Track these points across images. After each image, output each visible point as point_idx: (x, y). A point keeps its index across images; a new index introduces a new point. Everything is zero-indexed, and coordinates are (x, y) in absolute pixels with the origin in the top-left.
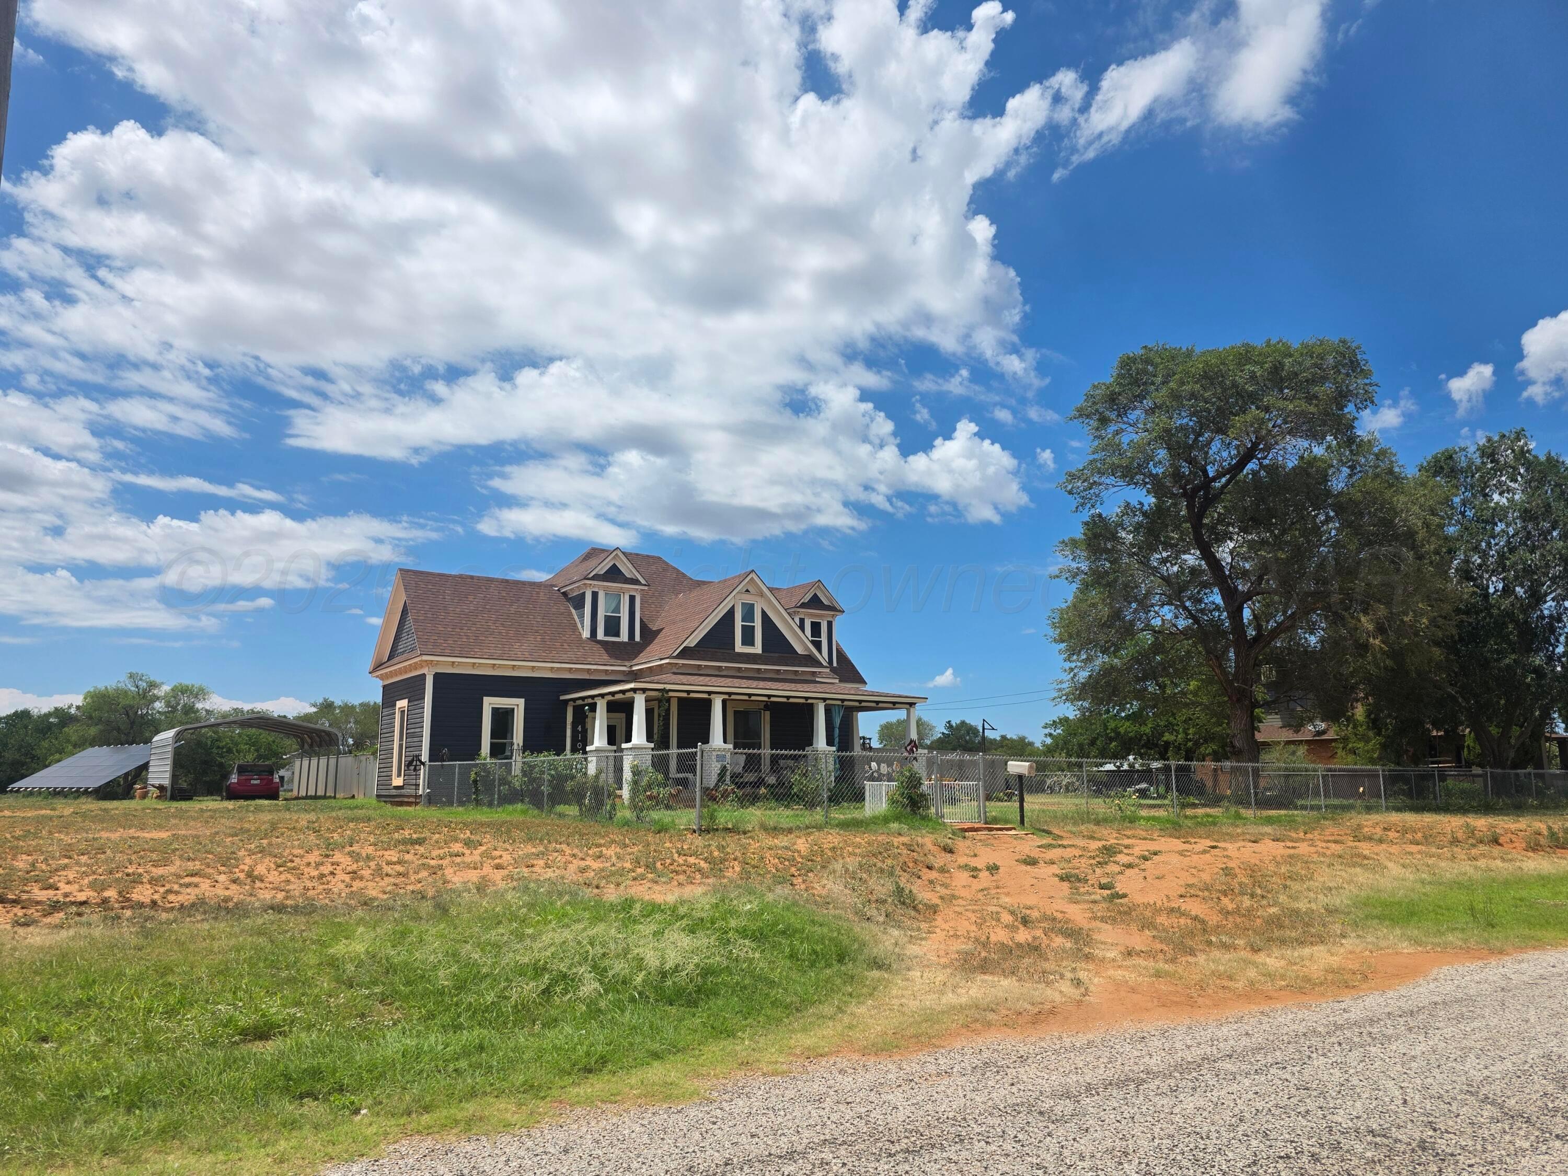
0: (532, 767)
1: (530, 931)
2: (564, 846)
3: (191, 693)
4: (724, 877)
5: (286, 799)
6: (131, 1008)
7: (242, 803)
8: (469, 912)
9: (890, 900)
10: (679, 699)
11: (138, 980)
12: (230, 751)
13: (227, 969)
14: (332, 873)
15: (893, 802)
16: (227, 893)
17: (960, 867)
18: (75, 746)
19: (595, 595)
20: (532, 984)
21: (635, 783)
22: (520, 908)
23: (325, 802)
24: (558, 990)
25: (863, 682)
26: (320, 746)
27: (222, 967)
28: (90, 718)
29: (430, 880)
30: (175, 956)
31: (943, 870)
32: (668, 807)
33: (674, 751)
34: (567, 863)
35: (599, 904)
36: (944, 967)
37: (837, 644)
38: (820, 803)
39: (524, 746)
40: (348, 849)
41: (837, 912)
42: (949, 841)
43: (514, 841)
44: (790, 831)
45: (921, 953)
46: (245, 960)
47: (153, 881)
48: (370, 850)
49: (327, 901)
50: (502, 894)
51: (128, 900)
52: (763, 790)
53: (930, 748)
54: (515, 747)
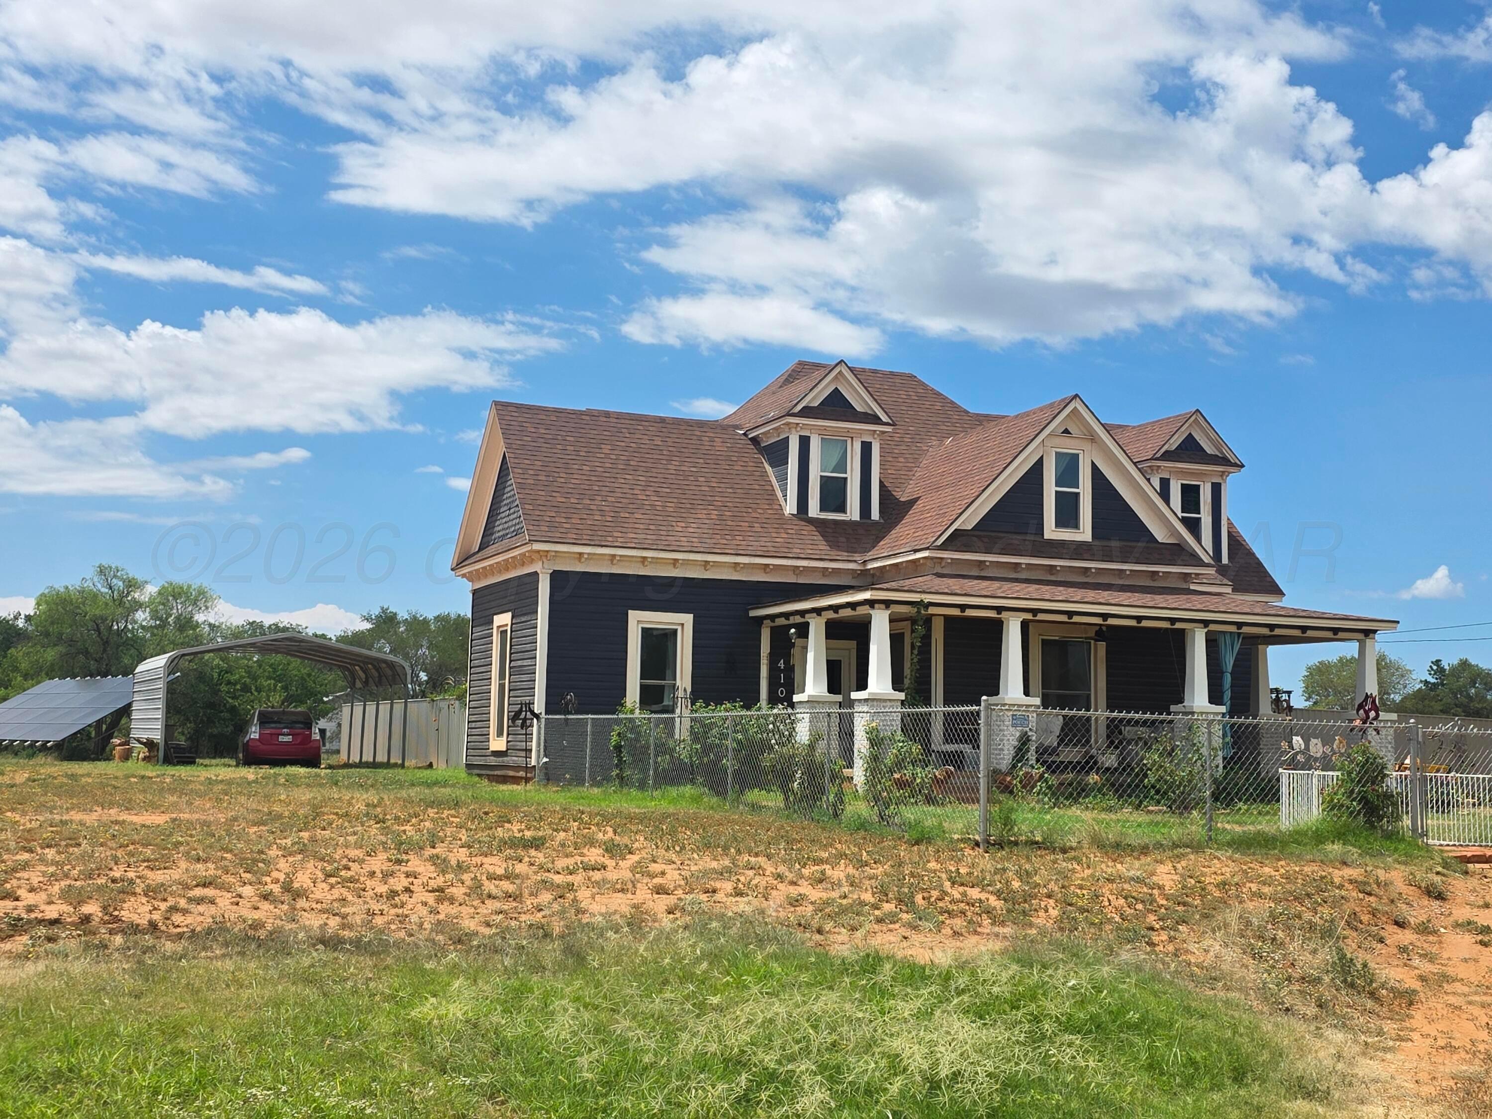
0: (707, 727)
1: (715, 1000)
2: (762, 860)
3: (188, 598)
4: (1031, 925)
5: (330, 767)
6: (129, 1085)
7: (266, 770)
8: (617, 964)
9: (1327, 979)
10: (947, 619)
11: (137, 1043)
12: (246, 689)
13: (262, 1034)
14: (407, 890)
15: (1331, 806)
16: (256, 915)
17: (1457, 925)
18: (26, 676)
19: (805, 443)
20: (721, 1087)
21: (874, 759)
22: (698, 960)
23: (389, 773)
24: (764, 1096)
25: (1277, 591)
26: (379, 683)
27: (256, 1030)
28: (47, 634)
29: (556, 907)
30: (188, 1009)
31: (1424, 929)
32: (930, 800)
33: (938, 709)
34: (769, 888)
35: (824, 959)
36: (1429, 1101)
37: (1230, 524)
38: (1198, 803)
39: (692, 692)
40: (429, 852)
41: (1232, 995)
42: (1438, 879)
43: (683, 848)
44: (1144, 850)
45: (1384, 1075)
46: (287, 1021)
47: (153, 892)
48: (462, 854)
49: (402, 934)
50: (668, 937)
51: (117, 919)
52: (1093, 778)
53: (1401, 709)
54: (680, 693)
